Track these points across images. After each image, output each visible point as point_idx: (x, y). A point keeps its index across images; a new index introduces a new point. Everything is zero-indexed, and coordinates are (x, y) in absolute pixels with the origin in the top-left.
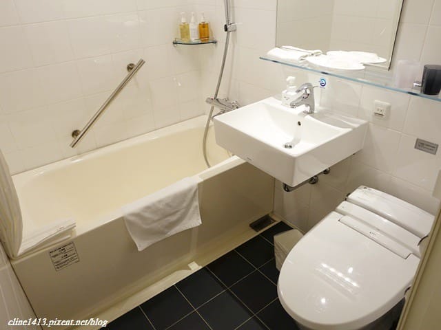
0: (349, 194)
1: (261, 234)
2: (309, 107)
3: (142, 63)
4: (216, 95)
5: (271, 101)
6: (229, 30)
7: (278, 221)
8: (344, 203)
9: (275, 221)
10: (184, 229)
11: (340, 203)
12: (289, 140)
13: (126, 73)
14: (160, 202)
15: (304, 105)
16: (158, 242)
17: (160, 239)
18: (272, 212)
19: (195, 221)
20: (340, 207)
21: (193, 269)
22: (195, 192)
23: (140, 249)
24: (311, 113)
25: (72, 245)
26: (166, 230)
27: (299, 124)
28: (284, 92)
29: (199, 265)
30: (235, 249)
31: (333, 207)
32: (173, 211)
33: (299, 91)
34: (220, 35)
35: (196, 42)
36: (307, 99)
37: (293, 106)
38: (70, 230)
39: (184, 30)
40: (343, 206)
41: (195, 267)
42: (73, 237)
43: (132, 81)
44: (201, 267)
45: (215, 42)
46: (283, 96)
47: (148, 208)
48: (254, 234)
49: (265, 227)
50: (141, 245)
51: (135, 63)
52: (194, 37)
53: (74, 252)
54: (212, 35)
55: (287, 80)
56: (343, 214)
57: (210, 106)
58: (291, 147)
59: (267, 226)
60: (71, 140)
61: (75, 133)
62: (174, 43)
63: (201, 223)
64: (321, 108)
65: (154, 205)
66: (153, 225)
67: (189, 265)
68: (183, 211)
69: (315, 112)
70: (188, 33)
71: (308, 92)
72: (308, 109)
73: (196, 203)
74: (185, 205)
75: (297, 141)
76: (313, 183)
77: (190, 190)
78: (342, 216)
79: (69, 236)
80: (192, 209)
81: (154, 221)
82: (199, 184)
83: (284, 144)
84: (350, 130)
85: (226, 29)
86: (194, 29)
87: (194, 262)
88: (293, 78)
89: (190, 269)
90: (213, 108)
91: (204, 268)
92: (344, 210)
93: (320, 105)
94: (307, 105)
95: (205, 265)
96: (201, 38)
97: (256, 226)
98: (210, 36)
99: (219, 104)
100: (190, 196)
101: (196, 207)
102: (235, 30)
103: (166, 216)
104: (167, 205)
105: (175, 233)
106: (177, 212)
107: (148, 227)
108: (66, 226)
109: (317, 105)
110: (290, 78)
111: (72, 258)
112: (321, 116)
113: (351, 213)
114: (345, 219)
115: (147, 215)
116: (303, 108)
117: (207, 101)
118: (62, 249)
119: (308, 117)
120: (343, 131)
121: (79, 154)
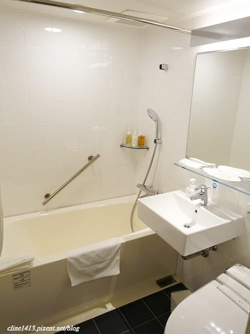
0: (228, 269)
1: (164, 290)
2: (203, 201)
3: (98, 156)
4: (144, 183)
5: (179, 193)
6: (157, 143)
7: (179, 282)
8: (223, 275)
9: (176, 282)
10: (107, 275)
11: (220, 274)
12: (188, 222)
13: (87, 162)
14: (93, 252)
15: (200, 199)
16: (86, 282)
17: (89, 280)
18: (175, 274)
19: (115, 271)
20: (219, 278)
21: (108, 309)
22: (118, 249)
23: (73, 285)
24: (205, 205)
25: (28, 273)
26: (94, 274)
27: (196, 211)
28: (188, 188)
29: (114, 306)
30: (143, 298)
31: (214, 277)
32: (101, 260)
33: (197, 189)
34: (151, 145)
35: (135, 147)
36: (203, 195)
37: (191, 199)
38: (29, 262)
39: (129, 139)
40: (222, 277)
41: (110, 307)
42: (31, 267)
43: (90, 167)
44: (114, 308)
45: (148, 149)
46: (187, 191)
47: (84, 255)
48: (158, 289)
49: (167, 285)
50: (75, 282)
51: (94, 156)
52: (134, 144)
53: (29, 278)
54: (146, 144)
55: (190, 180)
56: (222, 283)
57: (139, 190)
58: (189, 227)
59: (170, 284)
60: (44, 200)
61: (47, 196)
62: (121, 146)
63: (119, 273)
64: (213, 203)
65: (88, 254)
66: (85, 269)
67: (106, 305)
68: (108, 261)
69: (208, 205)
70: (131, 141)
71: (203, 191)
72: (203, 202)
73: (118, 258)
74: (110, 257)
75: (193, 223)
76: (205, 256)
77: (115, 247)
78: (220, 284)
79: (28, 266)
80: (114, 262)
81: (87, 266)
82: (122, 244)
83: (184, 224)
84: (229, 221)
85: (155, 142)
86: (135, 139)
87: (110, 303)
88: (194, 180)
89: (106, 308)
90: (141, 191)
91: (117, 309)
92: (222, 280)
93: (212, 200)
94: (202, 199)
95: (117, 307)
96: (139, 145)
97: (161, 283)
98: (145, 144)
99: (145, 189)
100: (114, 252)
101: (118, 260)
102: (161, 143)
103: (96, 263)
104: (98, 255)
105: (100, 277)
106: (103, 261)
107: (81, 269)
108: (28, 259)
109: (209, 200)
110: (192, 180)
111: (26, 283)
112: (211, 209)
113: (227, 283)
114: (222, 287)
115: (82, 260)
116: (199, 201)
117: (137, 186)
118: (21, 274)
119: (202, 208)
120: (225, 221)
121: (46, 210)
